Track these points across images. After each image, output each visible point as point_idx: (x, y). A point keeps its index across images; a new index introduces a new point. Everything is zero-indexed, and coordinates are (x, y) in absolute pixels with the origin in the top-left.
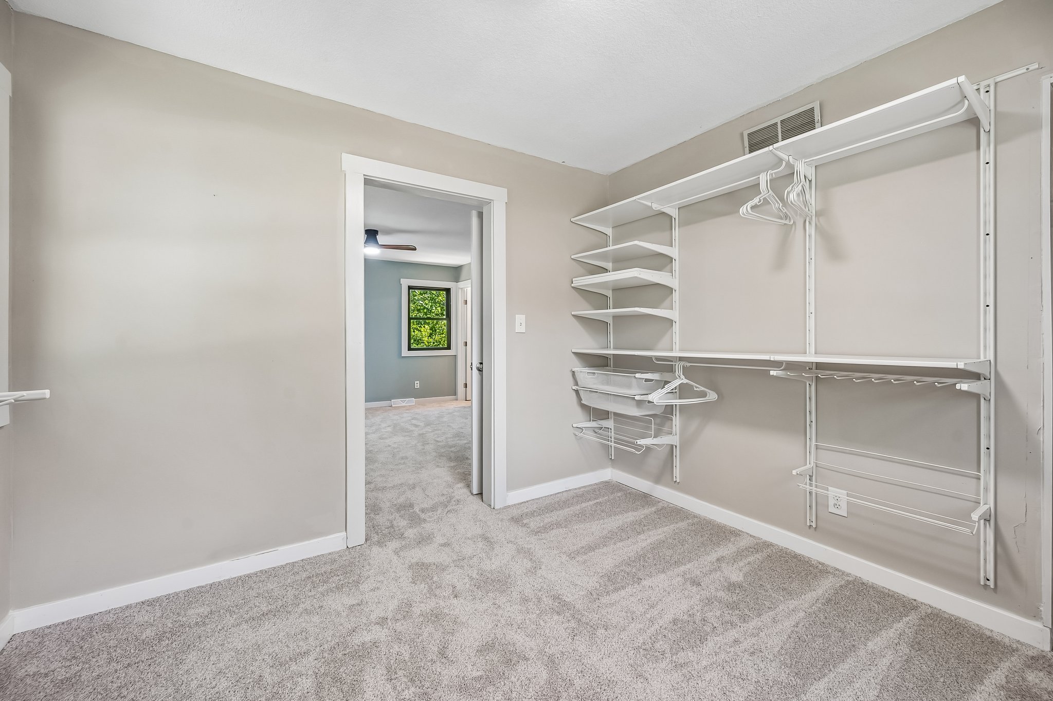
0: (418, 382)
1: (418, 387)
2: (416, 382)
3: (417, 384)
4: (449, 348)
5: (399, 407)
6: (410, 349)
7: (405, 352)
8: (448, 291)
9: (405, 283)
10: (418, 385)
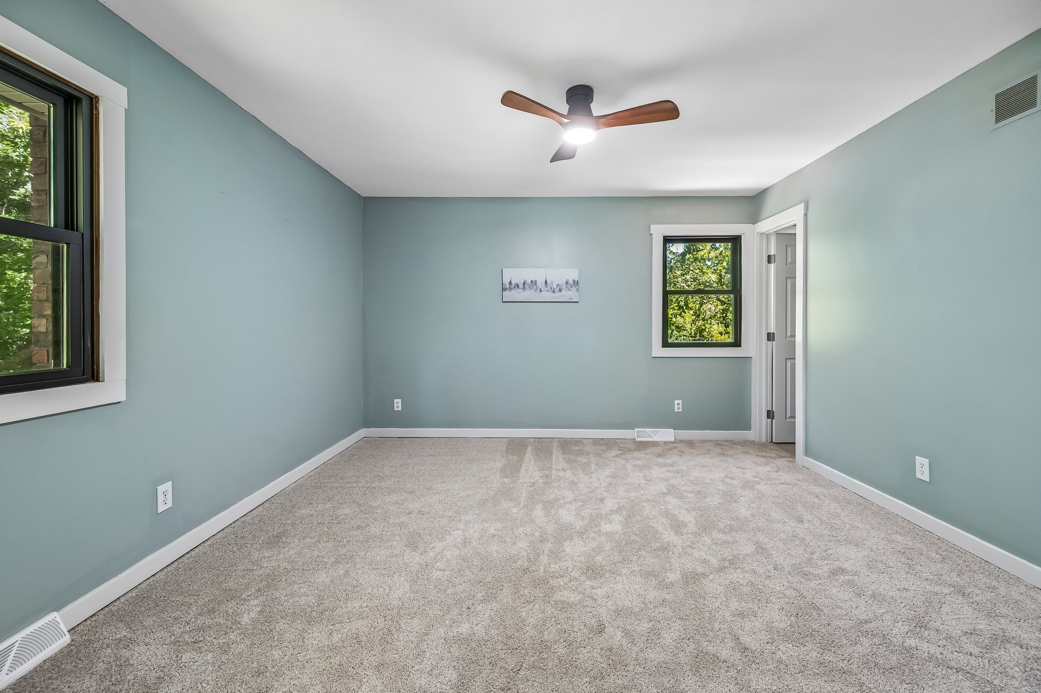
0: (680, 402)
1: (681, 410)
2: (676, 402)
3: (678, 406)
4: (737, 343)
5: (647, 442)
6: (666, 344)
7: (658, 350)
8: (735, 241)
9: (659, 231)
10: (681, 406)
